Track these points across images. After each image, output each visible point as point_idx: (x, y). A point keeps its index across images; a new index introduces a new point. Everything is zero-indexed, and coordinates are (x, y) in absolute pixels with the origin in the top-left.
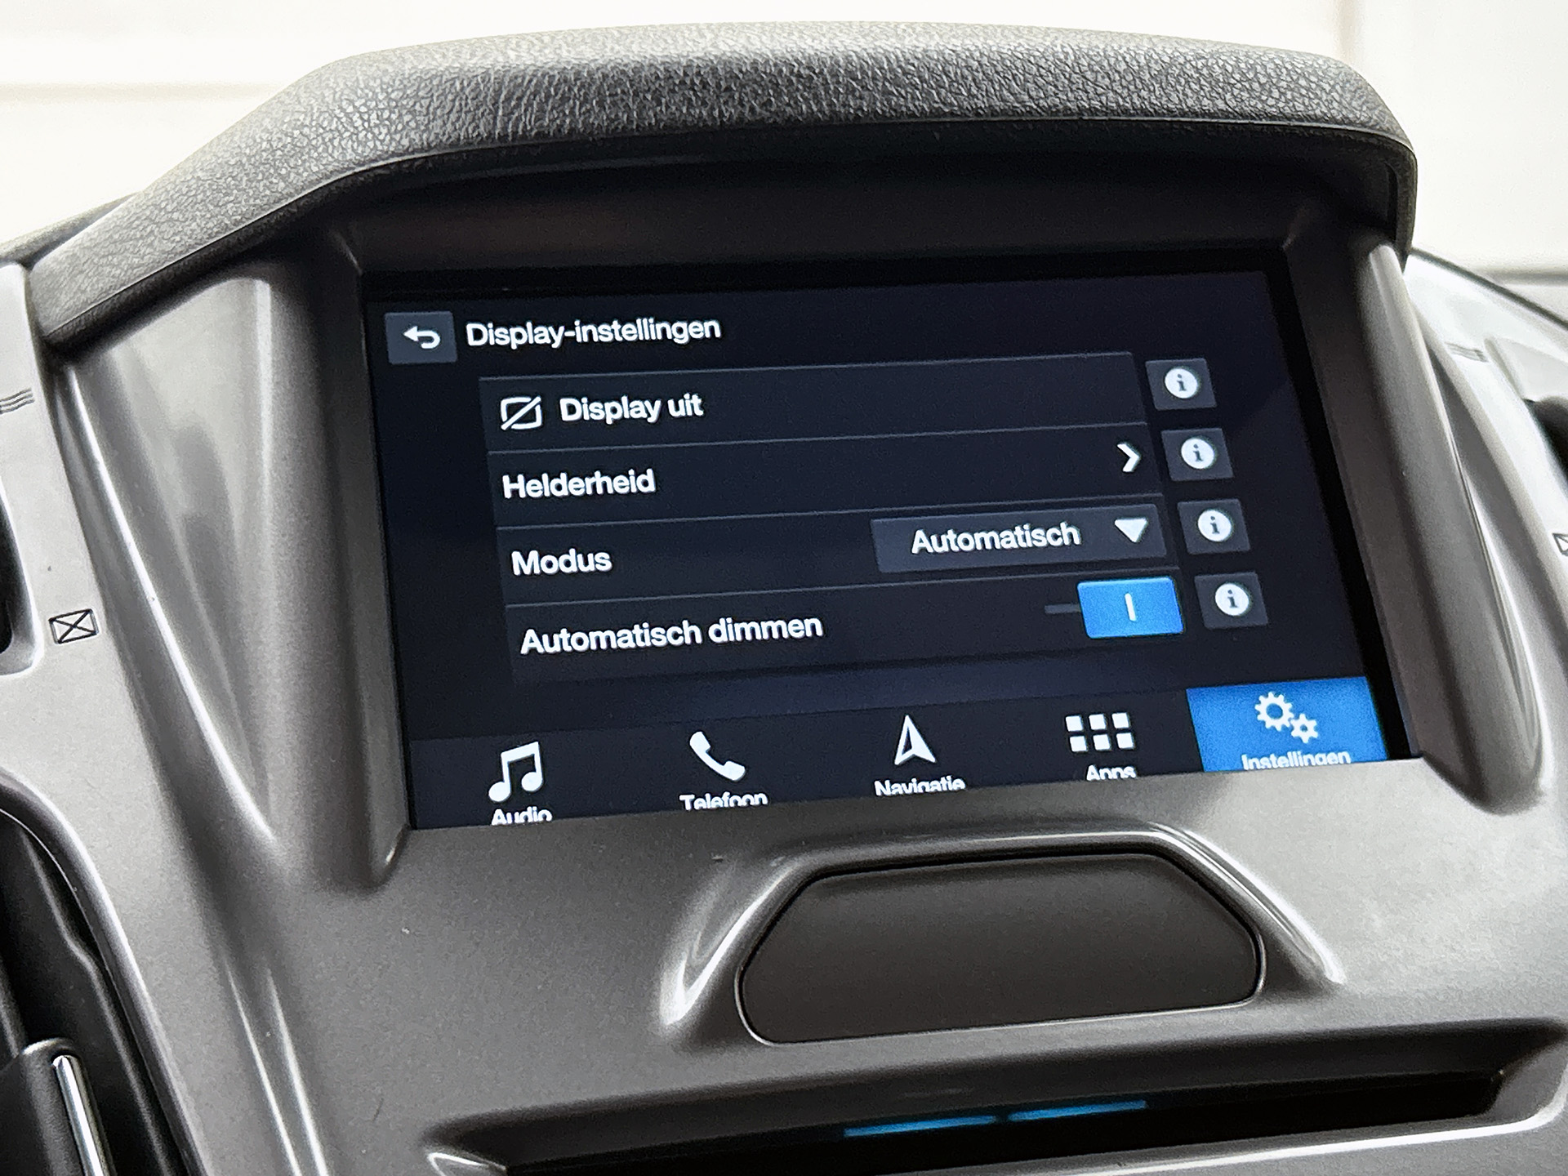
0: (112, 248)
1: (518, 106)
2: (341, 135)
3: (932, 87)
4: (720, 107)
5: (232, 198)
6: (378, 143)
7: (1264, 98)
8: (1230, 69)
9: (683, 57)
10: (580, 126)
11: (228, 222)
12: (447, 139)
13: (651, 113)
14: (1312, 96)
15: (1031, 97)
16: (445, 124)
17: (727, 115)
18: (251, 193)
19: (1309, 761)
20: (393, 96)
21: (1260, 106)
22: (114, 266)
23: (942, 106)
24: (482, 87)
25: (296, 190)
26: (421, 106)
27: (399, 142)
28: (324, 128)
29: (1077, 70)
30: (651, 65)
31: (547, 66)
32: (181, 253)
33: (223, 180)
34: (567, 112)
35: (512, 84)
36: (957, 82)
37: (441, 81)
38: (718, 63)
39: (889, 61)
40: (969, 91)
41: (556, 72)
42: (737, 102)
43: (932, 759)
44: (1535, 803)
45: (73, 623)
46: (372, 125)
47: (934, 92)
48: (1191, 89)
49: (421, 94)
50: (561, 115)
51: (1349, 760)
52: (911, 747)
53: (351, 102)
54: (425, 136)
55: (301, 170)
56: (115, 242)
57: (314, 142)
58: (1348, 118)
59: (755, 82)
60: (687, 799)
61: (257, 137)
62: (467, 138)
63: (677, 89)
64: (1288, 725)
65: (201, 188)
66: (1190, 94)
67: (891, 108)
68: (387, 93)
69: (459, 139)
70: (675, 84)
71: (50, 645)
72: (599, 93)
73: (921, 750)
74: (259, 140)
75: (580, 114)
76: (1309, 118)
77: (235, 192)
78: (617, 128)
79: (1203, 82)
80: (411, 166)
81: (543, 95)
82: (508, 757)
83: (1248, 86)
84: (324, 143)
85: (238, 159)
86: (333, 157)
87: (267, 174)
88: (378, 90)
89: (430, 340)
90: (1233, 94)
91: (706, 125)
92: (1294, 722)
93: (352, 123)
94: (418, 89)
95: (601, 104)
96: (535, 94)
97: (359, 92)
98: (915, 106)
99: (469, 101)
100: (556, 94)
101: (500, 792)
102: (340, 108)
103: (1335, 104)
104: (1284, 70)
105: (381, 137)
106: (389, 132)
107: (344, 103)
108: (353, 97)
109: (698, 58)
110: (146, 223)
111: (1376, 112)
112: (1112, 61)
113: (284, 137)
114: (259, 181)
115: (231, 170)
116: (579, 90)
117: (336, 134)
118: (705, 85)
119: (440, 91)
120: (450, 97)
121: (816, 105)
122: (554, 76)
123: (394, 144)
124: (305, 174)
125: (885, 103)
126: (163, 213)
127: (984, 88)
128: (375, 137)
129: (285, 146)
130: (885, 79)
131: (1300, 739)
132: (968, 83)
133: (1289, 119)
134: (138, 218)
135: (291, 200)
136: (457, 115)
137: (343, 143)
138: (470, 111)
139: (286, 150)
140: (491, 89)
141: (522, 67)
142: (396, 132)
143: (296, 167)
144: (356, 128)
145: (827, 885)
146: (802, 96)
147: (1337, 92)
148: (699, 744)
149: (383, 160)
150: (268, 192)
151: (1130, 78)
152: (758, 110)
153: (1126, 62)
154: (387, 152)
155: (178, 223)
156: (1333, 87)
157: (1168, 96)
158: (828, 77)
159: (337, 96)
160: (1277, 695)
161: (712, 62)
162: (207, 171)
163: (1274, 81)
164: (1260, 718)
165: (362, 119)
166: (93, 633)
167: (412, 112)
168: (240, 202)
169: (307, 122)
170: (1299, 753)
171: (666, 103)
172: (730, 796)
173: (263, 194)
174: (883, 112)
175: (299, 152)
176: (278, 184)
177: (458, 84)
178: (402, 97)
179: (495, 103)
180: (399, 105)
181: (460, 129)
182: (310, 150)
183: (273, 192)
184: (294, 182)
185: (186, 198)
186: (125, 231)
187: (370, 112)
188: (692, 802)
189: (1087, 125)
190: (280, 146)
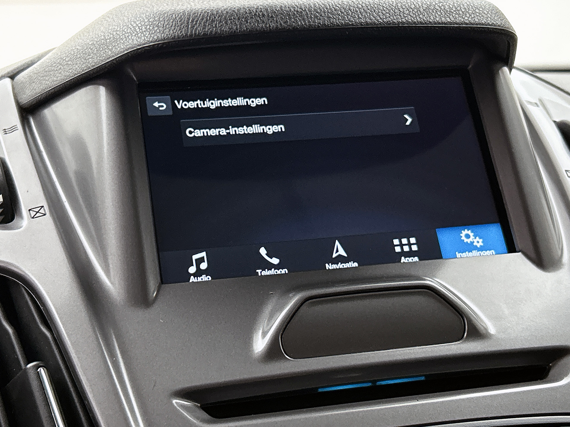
0: (45, 74)
1: (196, 24)
2: (131, 34)
3: (345, 15)
4: (269, 23)
5: (91, 57)
6: (145, 38)
7: (464, 17)
8: (451, 6)
9: (255, 5)
10: (219, 31)
11: (90, 66)
12: (171, 36)
13: (244, 26)
14: (481, 16)
15: (381, 18)
16: (170, 31)
17: (272, 26)
18: (98, 55)
19: (480, 254)
20: (150, 20)
21: (462, 20)
22: (46, 80)
23: (349, 22)
24: (183, 17)
25: (115, 55)
26: (161, 24)
27: (153, 37)
28: (125, 32)
29: (397, 8)
30: (244, 8)
31: (206, 9)
32: (72, 76)
33: (87, 50)
34: (214, 26)
35: (194, 16)
36: (354, 13)
37: (168, 15)
38: (268, 7)
39: (329, 6)
40: (358, 16)
41: (209, 11)
42: (275, 22)
43: (346, 255)
44: (561, 268)
45: (37, 211)
46: (143, 31)
47: (346, 17)
48: (437, 14)
50: (212, 27)
51: (494, 254)
53: (135, 22)
54: (163, 35)
55: (117, 47)
56: (46, 71)
57: (121, 37)
58: (493, 23)
59: (282, 14)
60: (259, 271)
61: (99, 34)
62: (178, 36)
63: (253, 17)
64: (472, 241)
65: (79, 53)
66: (438, 16)
67: (331, 23)
68: (148, 19)
69: (175, 36)
70: (252, 15)
71: (30, 219)
72: (225, 19)
74: (100, 36)
75: (219, 27)
76: (480, 24)
77: (92, 54)
78: (232, 31)
79: (442, 12)
80: (158, 46)
81: (205, 20)
82: (195, 257)
83: (458, 13)
84: (126, 38)
85: (92, 42)
86: (129, 43)
87: (104, 48)
88: (145, 18)
89: (162, 106)
90: (453, 16)
91: (264, 30)
92: (474, 240)
93: (135, 30)
94: (160, 18)
95: (226, 23)
96: (202, 19)
97: (138, 19)
98: (339, 22)
99: (178, 22)
100: (210, 19)
101: (192, 270)
102: (131, 24)
103: (489, 19)
104: (470, 6)
105: (147, 36)
106: (149, 34)
107: (132, 23)
108: (135, 20)
109: (260, 5)
110: (58, 65)
111: (503, 21)
112: (409, 4)
113: (110, 35)
114: (101, 51)
115: (90, 46)
116: (218, 18)
117: (130, 34)
118: (263, 15)
119: (168, 19)
120: (171, 21)
121: (304, 22)
122: (209, 12)
123: (151, 38)
124: (119, 49)
125: (329, 21)
126: (64, 61)
127: (364, 15)
128: (144, 36)
129: (110, 38)
130: (328, 12)
131: (476, 246)
132: (358, 13)
133: (473, 24)
134: (55, 63)
135: (113, 58)
136: (174, 28)
137: (133, 37)
138: (179, 26)
139: (111, 40)
140: (186, 18)
141: (197, 9)
142: (152, 34)
143: (115, 46)
144: (137, 32)
145: (311, 302)
146: (299, 19)
147: (489, 14)
148: (263, 251)
149: (148, 44)
150: (104, 55)
151: (416, 10)
152: (283, 24)
153: (414, 5)
154: (149, 41)
155: (70, 66)
156: (488, 12)
157: (430, 17)
158: (308, 12)
159: (129, 20)
160: (468, 230)
161: (266, 7)
162: (80, 46)
163: (467, 10)
164: (462, 238)
165: (139, 29)
166: (45, 215)
167: (158, 26)
168: (94, 58)
169: (119, 29)
170: (476, 251)
171: (250, 22)
172: (274, 270)
173: (102, 56)
174: (328, 24)
175: (116, 40)
176: (108, 52)
177: (174, 16)
178: (154, 21)
179: (188, 23)
180: (153, 23)
181: (175, 32)
182: (120, 40)
183: (106, 55)
184: (115, 52)
185: (73, 56)
186: (50, 67)
187: (142, 26)
188: (261, 272)
189: (401, 28)
190: (108, 38)
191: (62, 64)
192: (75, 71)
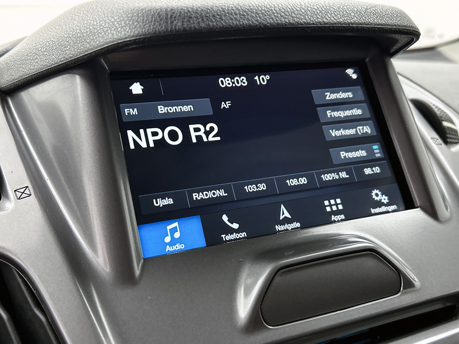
0: (22, 62)
1: (175, 20)
4: (242, 21)
5: (67, 49)
6: (126, 32)
7: (392, 20)
8: (381, 10)
9: (226, 3)
10: (197, 27)
11: (67, 57)
12: (152, 32)
13: (220, 23)
14: (403, 19)
15: (334, 18)
16: (150, 26)
17: (245, 23)
18: (75, 47)
19: (387, 209)
20: (129, 16)
21: (392, 22)
22: (23, 68)
23: (310, 21)
24: (161, 13)
25: (94, 48)
26: (141, 20)
27: (134, 32)
28: (103, 26)
29: (344, 10)
30: (216, 6)
32: (49, 66)
33: (63, 42)
34: (192, 22)
35: (171, 12)
36: (313, 13)
37: (146, 11)
38: (239, 6)
39: (291, 6)
40: (317, 16)
41: (185, 8)
42: (247, 20)
43: (290, 217)
45: (22, 192)
46: (123, 26)
47: (307, 16)
48: (374, 16)
49: (140, 15)
50: (190, 23)
52: (284, 214)
53: (112, 17)
54: (144, 30)
55: (96, 41)
57: (99, 31)
60: (223, 236)
61: (74, 28)
62: (159, 31)
64: (380, 199)
65: (55, 44)
66: (375, 19)
67: (295, 22)
68: (126, 14)
69: (156, 31)
70: (226, 13)
71: (16, 200)
73: (287, 214)
74: (75, 29)
77: (68, 47)
80: (139, 40)
82: (169, 228)
84: (104, 32)
85: (67, 35)
86: (108, 37)
87: (81, 41)
88: (123, 14)
90: (385, 19)
92: (382, 198)
93: (114, 25)
94: (138, 13)
97: (115, 14)
98: (302, 21)
99: (158, 18)
101: (168, 239)
102: (109, 20)
104: (394, 11)
105: (127, 30)
106: (130, 28)
107: (110, 18)
109: (231, 4)
110: (34, 55)
112: (352, 7)
113: (86, 29)
114: (78, 44)
115: (66, 39)
116: (195, 15)
117: (109, 29)
118: (236, 14)
119: (146, 14)
120: (150, 16)
121: (273, 21)
123: (132, 33)
124: (98, 42)
125: (293, 20)
126: (40, 52)
127: (321, 15)
128: (124, 30)
129: (87, 32)
130: (291, 12)
132: (316, 14)
133: (400, 26)
134: (31, 53)
135: (92, 51)
136: (154, 23)
137: (112, 32)
138: (158, 22)
139: (88, 33)
140: (165, 14)
142: (132, 28)
143: (93, 39)
144: (117, 27)
146: (267, 17)
148: (225, 218)
149: (129, 38)
150: (82, 47)
151: (359, 13)
152: (255, 22)
153: (356, 8)
154: (130, 35)
155: (47, 56)
157: (370, 19)
158: (274, 11)
159: (106, 15)
160: (376, 190)
161: (236, 6)
162: (55, 39)
163: (393, 14)
164: (373, 197)
165: (118, 23)
166: (30, 195)
167: (137, 21)
168: (71, 50)
169: (95, 24)
170: (384, 206)
172: (236, 234)
173: (80, 48)
174: (293, 23)
175: (94, 34)
176: (86, 45)
177: (152, 12)
178: (132, 16)
179: (167, 19)
180: (132, 19)
181: (156, 28)
182: (98, 34)
183: (84, 48)
184: (93, 45)
185: (49, 47)
186: (26, 57)
187: (121, 21)
188: (225, 237)
189: (351, 28)
190: (85, 31)
191: (38, 54)
192: (52, 61)
